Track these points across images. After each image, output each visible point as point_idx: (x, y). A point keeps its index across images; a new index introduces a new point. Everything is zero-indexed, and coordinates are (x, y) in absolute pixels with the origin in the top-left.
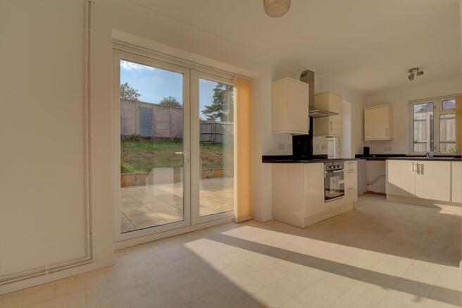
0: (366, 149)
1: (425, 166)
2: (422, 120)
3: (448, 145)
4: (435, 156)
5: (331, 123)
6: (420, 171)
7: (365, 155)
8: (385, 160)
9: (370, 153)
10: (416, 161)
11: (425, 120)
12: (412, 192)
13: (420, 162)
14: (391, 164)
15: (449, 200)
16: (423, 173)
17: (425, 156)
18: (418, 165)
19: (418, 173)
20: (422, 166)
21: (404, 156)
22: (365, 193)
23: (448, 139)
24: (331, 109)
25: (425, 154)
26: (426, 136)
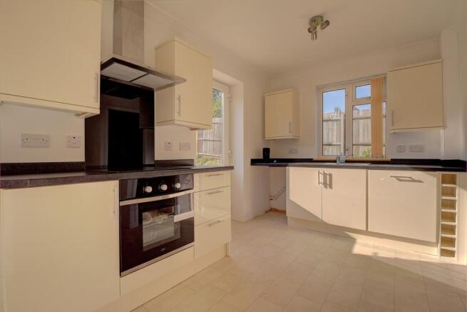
0: (266, 151)
1: (334, 177)
2: (336, 120)
3: (361, 147)
4: (347, 162)
5: (179, 99)
6: (328, 183)
7: (264, 159)
8: (285, 166)
9: (271, 156)
10: (323, 169)
11: (339, 120)
12: (318, 215)
13: (328, 171)
14: (293, 172)
15: (364, 228)
16: (331, 187)
17: (335, 161)
18: (325, 175)
19: (326, 187)
20: (330, 175)
21: (310, 160)
22: (266, 212)
23: (361, 141)
24: (178, 73)
25: (334, 158)
26: (340, 138)
